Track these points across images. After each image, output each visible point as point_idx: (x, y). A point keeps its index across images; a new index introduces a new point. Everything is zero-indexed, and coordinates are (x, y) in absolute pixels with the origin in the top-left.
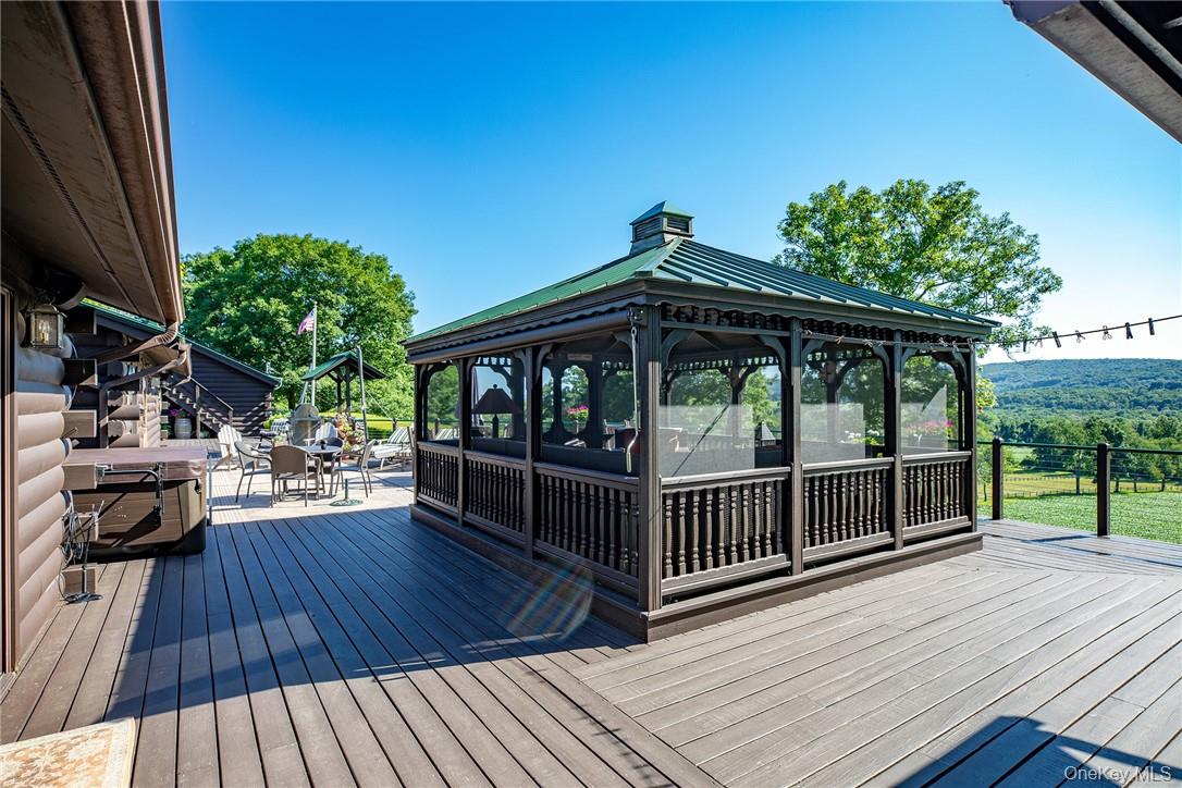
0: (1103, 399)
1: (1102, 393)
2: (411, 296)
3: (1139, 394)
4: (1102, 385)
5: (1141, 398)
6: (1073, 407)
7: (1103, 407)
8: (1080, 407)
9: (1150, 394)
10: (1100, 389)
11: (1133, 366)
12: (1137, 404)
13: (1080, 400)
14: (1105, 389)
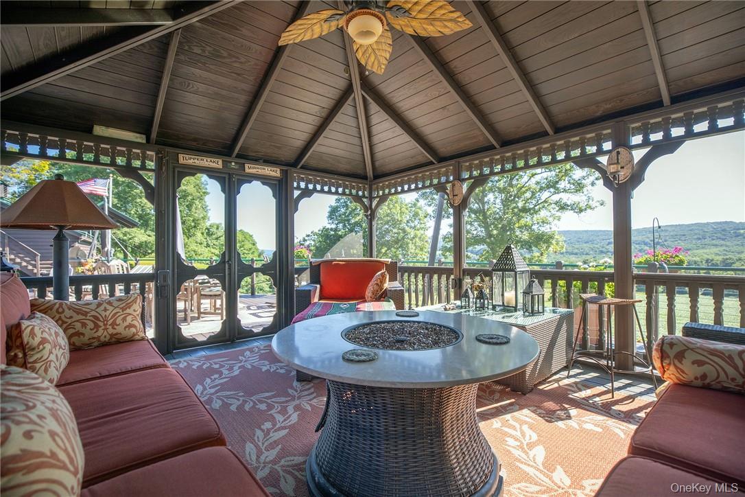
0: (587, 250)
1: (586, 247)
2: (205, 183)
3: (603, 247)
4: (585, 243)
5: (604, 249)
6: (573, 254)
7: (587, 254)
8: (576, 254)
9: (607, 247)
10: (585, 245)
11: (599, 234)
12: (602, 252)
13: (576, 251)
14: (587, 245)
